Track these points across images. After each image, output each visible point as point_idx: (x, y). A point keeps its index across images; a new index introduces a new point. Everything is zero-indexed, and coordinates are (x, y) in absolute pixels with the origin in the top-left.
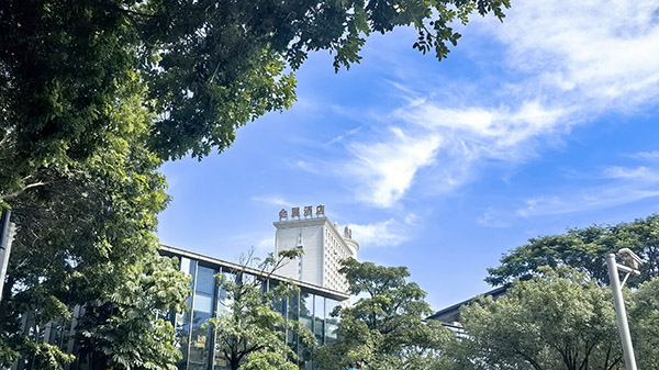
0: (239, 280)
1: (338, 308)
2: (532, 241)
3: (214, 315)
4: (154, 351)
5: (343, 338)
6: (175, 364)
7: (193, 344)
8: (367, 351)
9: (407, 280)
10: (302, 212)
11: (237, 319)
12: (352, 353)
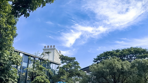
0: (35, 59)
1: (59, 67)
2: (104, 52)
3: (28, 67)
4: (11, 75)
5: (59, 74)
6: (17, 79)
7: (22, 74)
8: (65, 77)
9: (75, 61)
10: (50, 47)
11: (34, 68)
12: (62, 77)
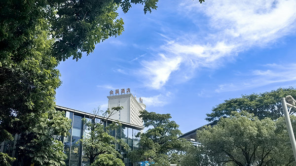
0: (93, 121)
1: (139, 133)
2: (226, 101)
3: (82, 138)
4: (54, 155)
5: (141, 147)
6: (64, 161)
7: (72, 151)
8: (153, 152)
9: (170, 120)
11: (93, 139)
12: (146, 154)
